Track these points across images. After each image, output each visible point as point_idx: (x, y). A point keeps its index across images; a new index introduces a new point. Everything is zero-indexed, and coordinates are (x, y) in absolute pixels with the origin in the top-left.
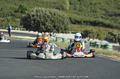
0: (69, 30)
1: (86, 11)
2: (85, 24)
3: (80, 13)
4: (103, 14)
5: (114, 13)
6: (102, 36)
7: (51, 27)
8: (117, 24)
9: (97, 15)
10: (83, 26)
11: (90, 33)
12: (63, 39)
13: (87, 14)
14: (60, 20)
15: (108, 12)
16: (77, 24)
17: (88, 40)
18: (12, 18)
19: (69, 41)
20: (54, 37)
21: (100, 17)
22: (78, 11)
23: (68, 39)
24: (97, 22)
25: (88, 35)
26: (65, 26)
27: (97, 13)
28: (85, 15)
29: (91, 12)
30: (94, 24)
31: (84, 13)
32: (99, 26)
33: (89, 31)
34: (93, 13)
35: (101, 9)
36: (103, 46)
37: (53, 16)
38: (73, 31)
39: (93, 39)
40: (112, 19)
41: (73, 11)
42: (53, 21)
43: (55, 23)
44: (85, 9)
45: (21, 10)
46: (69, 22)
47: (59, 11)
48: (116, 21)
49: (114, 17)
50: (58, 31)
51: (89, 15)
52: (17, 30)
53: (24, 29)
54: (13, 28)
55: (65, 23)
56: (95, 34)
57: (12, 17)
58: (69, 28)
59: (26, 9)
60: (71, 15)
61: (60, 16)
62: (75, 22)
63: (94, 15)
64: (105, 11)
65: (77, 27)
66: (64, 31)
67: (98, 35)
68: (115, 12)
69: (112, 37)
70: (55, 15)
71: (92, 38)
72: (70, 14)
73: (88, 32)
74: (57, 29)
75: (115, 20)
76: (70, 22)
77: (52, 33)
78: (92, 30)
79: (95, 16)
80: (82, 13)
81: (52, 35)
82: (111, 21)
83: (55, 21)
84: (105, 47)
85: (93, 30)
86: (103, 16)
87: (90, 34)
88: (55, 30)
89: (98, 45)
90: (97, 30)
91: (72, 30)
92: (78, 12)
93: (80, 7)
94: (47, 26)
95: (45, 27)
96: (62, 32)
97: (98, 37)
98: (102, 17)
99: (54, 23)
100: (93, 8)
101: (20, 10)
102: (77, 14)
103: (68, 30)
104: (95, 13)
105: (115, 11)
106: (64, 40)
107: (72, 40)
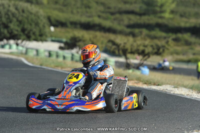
0: (46, 36)
1: (75, 5)
2: (73, 26)
3: (64, 9)
4: (101, 11)
7: (17, 31)
8: (122, 27)
9: (91, 12)
11: (80, 40)
12: (37, 51)
13: (75, 11)
14: (32, 20)
15: (109, 8)
16: (60, 26)
17: (78, 53)
19: (47, 54)
20: (23, 47)
21: (95, 16)
22: (61, 5)
23: (45, 51)
24: (91, 24)
25: (78, 44)
26: (40, 29)
27: (91, 10)
28: (72, 12)
29: (81, 8)
30: (87, 27)
31: (70, 9)
33: (78, 37)
34: (85, 9)
35: (97, 3)
37: (21, 13)
38: (54, 39)
40: (115, 19)
41: (53, 6)
42: (20, 22)
43: (24, 25)
44: (73, 3)
47: (31, 6)
49: (118, 16)
50: (29, 38)
51: (78, 12)
55: (41, 26)
60: (51, 13)
61: (31, 13)
63: (87, 12)
65: (60, 32)
66: (39, 38)
68: (120, 8)
69: (114, 47)
70: (23, 11)
72: (48, 11)
73: (78, 40)
74: (27, 35)
75: (120, 21)
77: (19, 42)
78: (83, 37)
79: (88, 15)
80: (67, 9)
81: (20, 45)
82: (113, 23)
83: (24, 22)
85: (85, 36)
86: (101, 14)
88: (24, 37)
90: (91, 36)
91: (51, 36)
92: (62, 7)
94: (11, 30)
95: (8, 32)
96: (36, 40)
98: (99, 16)
100: (85, 2)
102: (59, 11)
103: (44, 37)
104: (88, 10)
105: (120, 6)
106: (39, 52)
107: (52, 53)
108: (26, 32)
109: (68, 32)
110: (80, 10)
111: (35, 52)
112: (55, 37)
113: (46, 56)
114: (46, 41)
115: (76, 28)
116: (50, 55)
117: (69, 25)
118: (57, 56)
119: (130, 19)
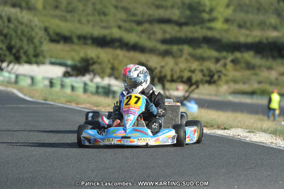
0: (44, 57)
1: (83, 10)
2: (81, 41)
3: (68, 16)
4: (122, 20)
5: (146, 17)
8: (154, 43)
9: (108, 21)
10: (76, 47)
11: (94, 63)
12: (32, 79)
13: (84, 20)
14: (23, 32)
15: (134, 15)
17: (91, 80)
19: (47, 83)
20: (10, 72)
21: (114, 27)
22: (63, 11)
23: (44, 78)
24: (108, 38)
25: (91, 68)
26: (35, 48)
27: (108, 18)
28: (79, 21)
29: (93, 15)
30: (102, 42)
31: (76, 17)
32: (113, 47)
33: (92, 59)
34: (98, 17)
35: (116, 7)
37: (7, 23)
38: (53, 60)
39: (102, 78)
40: (142, 32)
41: (52, 12)
42: (5, 36)
43: (11, 40)
44: (80, 6)
46: (45, 39)
47: (21, 12)
48: (152, 36)
49: (146, 26)
50: (17, 60)
51: (88, 21)
55: (36, 41)
56: (107, 65)
58: (45, 53)
60: (49, 22)
61: (22, 24)
62: (57, 38)
63: (102, 21)
64: (127, 13)
65: (62, 50)
66: (34, 59)
67: (113, 68)
68: (150, 16)
70: (9, 20)
71: (99, 75)
72: (44, 19)
73: (91, 62)
74: (14, 55)
75: (150, 34)
76: (48, 38)
77: (5, 65)
78: (98, 58)
79: (104, 25)
80: (72, 16)
81: (5, 70)
82: (140, 37)
83: (11, 36)
85: (101, 56)
86: (123, 24)
87: (94, 67)
88: (12, 58)
89: (114, 93)
90: (110, 57)
91: (51, 57)
92: (64, 14)
93: (69, 3)
96: (29, 62)
97: (114, 73)
98: (120, 27)
99: (8, 41)
100: (98, 6)
102: (61, 20)
103: (41, 58)
104: (103, 17)
105: (150, 12)
106: (36, 80)
107: (54, 81)
108: (14, 51)
109: (74, 50)
110: (91, 18)
111: (29, 81)
112: (56, 58)
113: (46, 86)
114: (43, 63)
115: (85, 44)
116: (52, 84)
117: (75, 40)
118: (63, 86)
119: (165, 32)
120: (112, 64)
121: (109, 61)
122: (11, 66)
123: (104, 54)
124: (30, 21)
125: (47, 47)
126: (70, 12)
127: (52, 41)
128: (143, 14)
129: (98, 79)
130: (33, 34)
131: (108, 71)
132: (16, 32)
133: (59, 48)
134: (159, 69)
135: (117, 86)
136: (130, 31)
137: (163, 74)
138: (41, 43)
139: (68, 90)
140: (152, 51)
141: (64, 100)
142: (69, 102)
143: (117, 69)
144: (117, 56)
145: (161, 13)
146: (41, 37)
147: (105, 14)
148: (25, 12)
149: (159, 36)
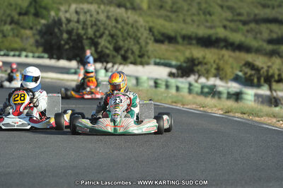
0: (149, 57)
1: (188, 10)
2: (186, 42)
3: (173, 16)
4: (227, 20)
5: (252, 17)
6: (228, 70)
7: (109, 49)
8: (261, 43)
9: (213, 21)
10: (180, 47)
11: (200, 63)
12: (137, 79)
13: (189, 20)
14: (128, 33)
15: (239, 14)
16: (166, 43)
17: (196, 81)
18: (12, 29)
19: (152, 83)
21: (219, 27)
22: (168, 11)
23: (149, 79)
24: (214, 38)
25: (196, 69)
26: (141, 47)
27: (213, 17)
28: (184, 21)
29: (199, 14)
30: (207, 42)
31: (181, 17)
32: (218, 47)
33: (198, 59)
34: (203, 17)
35: (222, 7)
36: (234, 94)
38: (158, 60)
39: (207, 78)
40: (248, 31)
41: (157, 12)
42: (112, 36)
43: (117, 42)
44: (186, 7)
45: (36, 9)
46: (150, 39)
47: (126, 13)
48: (259, 35)
49: (253, 25)
50: (125, 60)
51: (193, 21)
52: (26, 56)
53: (43, 55)
54: (17, 53)
56: (212, 66)
57: (13, 26)
58: (150, 53)
59: (45, 8)
60: (153, 22)
61: (128, 24)
62: (162, 38)
63: (207, 21)
64: (232, 13)
65: (167, 50)
66: (139, 60)
67: (218, 69)
68: (255, 15)
70: (117, 21)
71: (204, 76)
72: (149, 19)
73: (196, 62)
74: (123, 56)
75: (256, 33)
76: (153, 38)
77: (110, 65)
78: (204, 58)
79: (208, 24)
80: (177, 16)
81: (110, 70)
82: (246, 37)
83: (118, 36)
84: (237, 96)
85: (207, 56)
86: (228, 24)
87: (199, 67)
88: (119, 57)
89: (220, 93)
90: (215, 57)
91: (156, 58)
92: (169, 14)
93: (174, 3)
96: (134, 63)
97: (219, 73)
98: (225, 27)
99: (114, 41)
100: (204, 6)
101: (32, 10)
102: (165, 20)
103: (146, 58)
104: (208, 17)
105: (256, 11)
106: (140, 81)
107: (159, 82)
108: (122, 52)
109: (178, 50)
110: (195, 18)
111: (134, 82)
112: (160, 59)
113: (151, 86)
114: (148, 64)
115: (190, 44)
116: (156, 84)
117: (180, 40)
118: (167, 86)
119: (271, 31)
120: (218, 65)
121: (214, 62)
122: (116, 67)
123: (209, 55)
124: (136, 21)
125: (152, 47)
126: (175, 12)
127: (157, 41)
128: (248, 14)
129: (203, 80)
130: (139, 35)
131: (213, 71)
132: (122, 32)
133: (164, 48)
134: (266, 68)
135: (222, 86)
136: (235, 30)
137: (270, 74)
138: (147, 43)
139: (173, 91)
140: (258, 51)
141: (170, 101)
142: (175, 102)
143: (223, 70)
144: (223, 56)
145: (268, 13)
146: (147, 38)
147: (210, 14)
148: (129, 12)
149: (266, 35)
